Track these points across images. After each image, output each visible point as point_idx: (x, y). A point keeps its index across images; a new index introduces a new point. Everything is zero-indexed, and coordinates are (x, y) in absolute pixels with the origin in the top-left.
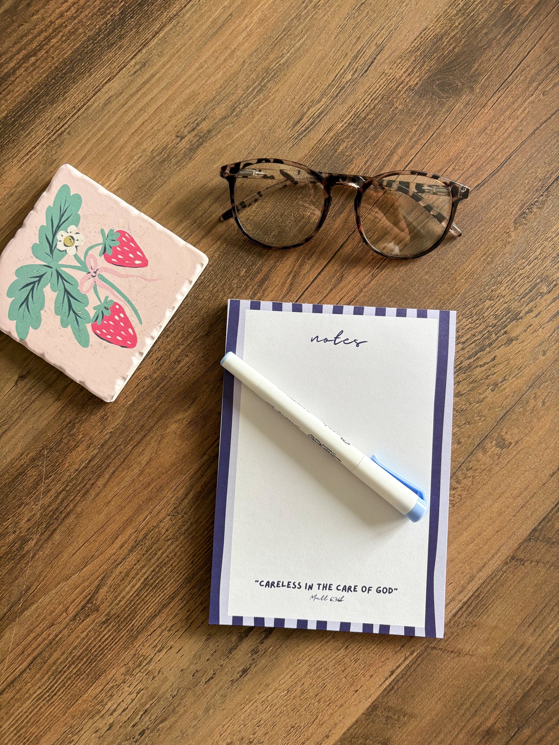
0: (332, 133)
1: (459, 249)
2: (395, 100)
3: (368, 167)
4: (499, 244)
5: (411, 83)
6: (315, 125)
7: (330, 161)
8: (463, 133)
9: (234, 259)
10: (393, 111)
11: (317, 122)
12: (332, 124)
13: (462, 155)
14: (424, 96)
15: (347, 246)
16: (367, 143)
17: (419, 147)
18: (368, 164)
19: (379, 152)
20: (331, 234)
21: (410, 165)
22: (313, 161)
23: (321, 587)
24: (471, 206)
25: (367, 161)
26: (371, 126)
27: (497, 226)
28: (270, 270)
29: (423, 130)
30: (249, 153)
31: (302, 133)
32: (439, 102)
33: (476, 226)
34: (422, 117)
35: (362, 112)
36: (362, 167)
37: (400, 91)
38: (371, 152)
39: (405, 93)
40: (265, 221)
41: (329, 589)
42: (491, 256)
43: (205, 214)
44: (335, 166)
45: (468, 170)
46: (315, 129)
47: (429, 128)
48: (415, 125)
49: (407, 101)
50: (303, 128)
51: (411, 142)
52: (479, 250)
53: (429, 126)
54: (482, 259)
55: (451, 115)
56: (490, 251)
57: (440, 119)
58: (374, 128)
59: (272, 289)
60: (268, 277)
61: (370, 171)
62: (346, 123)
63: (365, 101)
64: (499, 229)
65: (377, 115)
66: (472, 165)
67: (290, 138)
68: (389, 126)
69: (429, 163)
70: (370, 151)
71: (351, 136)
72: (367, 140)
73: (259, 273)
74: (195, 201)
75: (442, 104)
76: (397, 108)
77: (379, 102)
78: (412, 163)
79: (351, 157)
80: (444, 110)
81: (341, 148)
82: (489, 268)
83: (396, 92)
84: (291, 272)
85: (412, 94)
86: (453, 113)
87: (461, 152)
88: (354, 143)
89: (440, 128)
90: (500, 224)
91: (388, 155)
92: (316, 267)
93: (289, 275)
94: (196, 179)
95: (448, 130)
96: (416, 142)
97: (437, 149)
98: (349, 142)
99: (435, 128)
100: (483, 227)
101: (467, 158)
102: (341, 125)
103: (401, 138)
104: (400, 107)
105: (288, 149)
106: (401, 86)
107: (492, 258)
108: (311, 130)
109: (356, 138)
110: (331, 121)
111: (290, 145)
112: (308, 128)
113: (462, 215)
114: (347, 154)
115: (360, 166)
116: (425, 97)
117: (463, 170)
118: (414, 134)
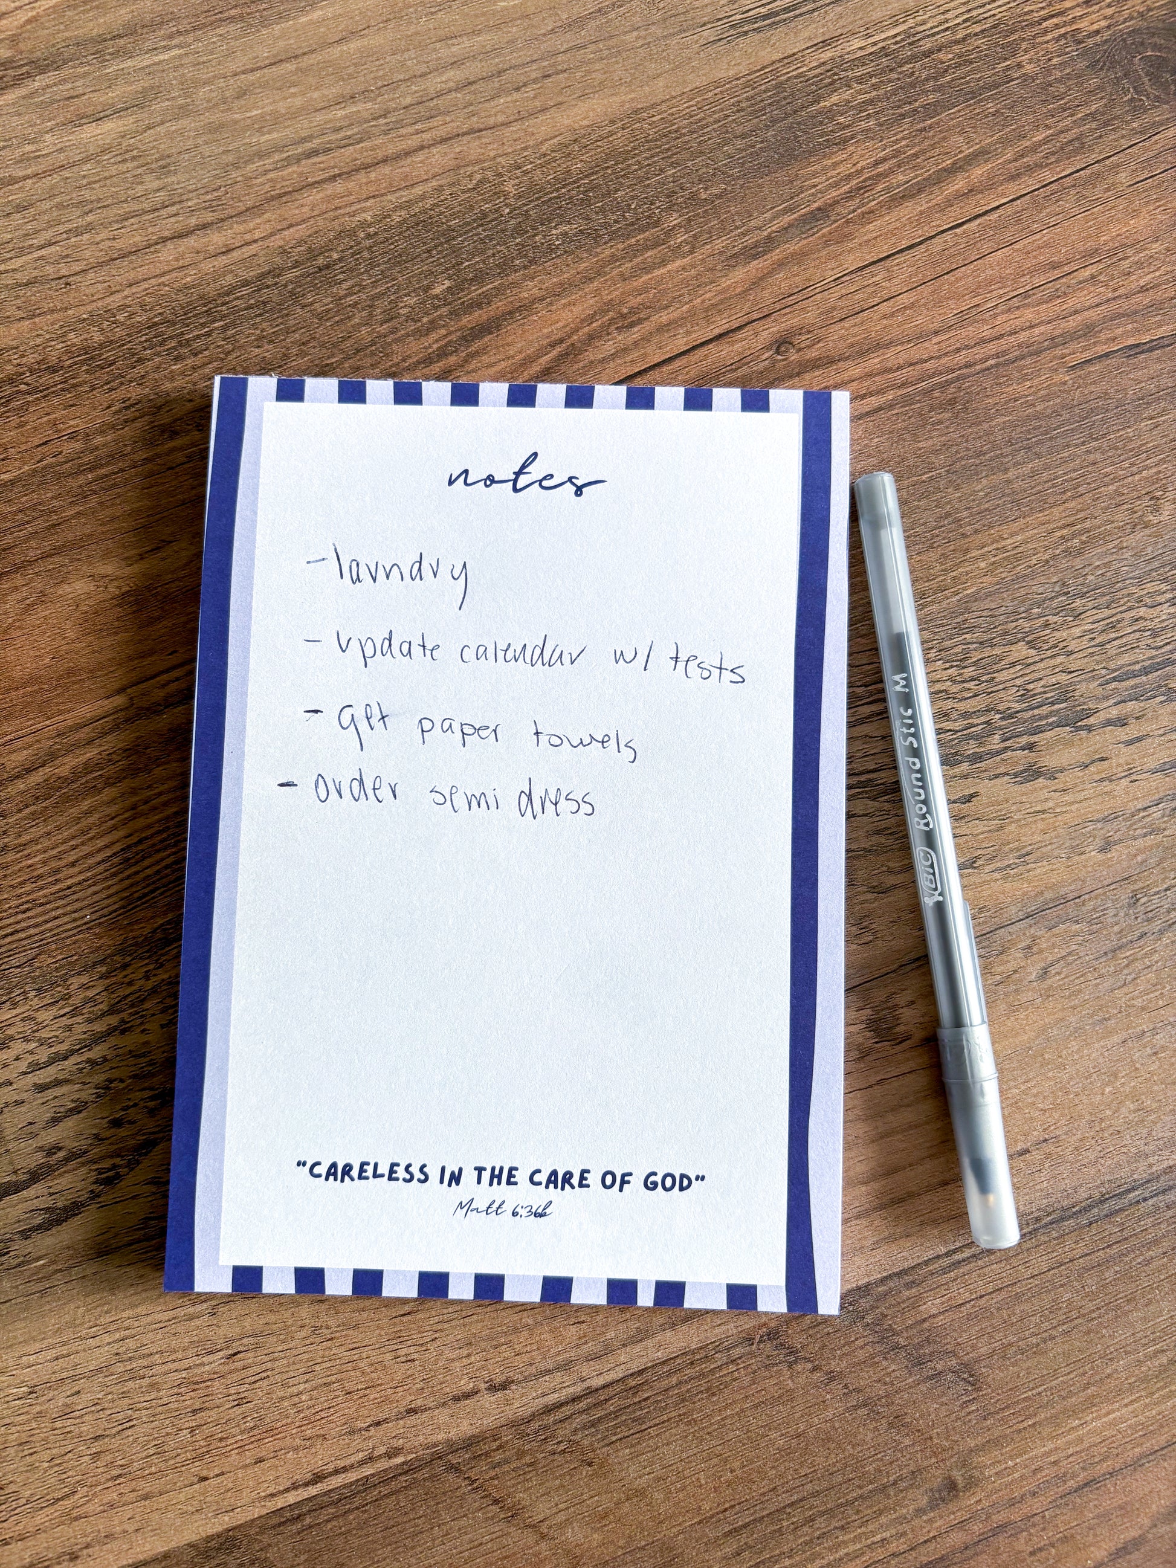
0: (829, 54)
1: (1009, 481)
2: (1024, 45)
3: (879, 175)
4: (1121, 516)
5: (1082, 24)
6: (796, 17)
7: (790, 120)
8: (1158, 200)
9: (436, 247)
10: (1008, 68)
11: (804, 9)
12: (840, 31)
13: (1130, 252)
14: (1101, 69)
15: (732, 343)
16: (903, 116)
17: (1030, 183)
18: (881, 169)
19: (924, 152)
20: (707, 296)
21: (986, 217)
22: (747, 99)
23: (486, 1176)
24: (1092, 388)
25: (884, 160)
26: (936, 79)
27: (1135, 469)
28: (510, 313)
29: (1062, 149)
30: (600, 10)
31: (756, 19)
32: (1132, 99)
33: (1083, 444)
34: (1072, 115)
35: (928, 36)
36: (863, 168)
37: (1046, 32)
38: (904, 143)
39: (1058, 39)
40: (557, 190)
41: (509, 1183)
42: (1084, 538)
43: (420, 108)
44: (796, 137)
45: (1127, 296)
46: (792, 25)
47: (1076, 152)
48: (1048, 127)
49: (1055, 61)
50: (763, 10)
51: (1018, 164)
52: (1061, 508)
53: (1080, 145)
54: (1058, 534)
55: (1147, 144)
56: (1088, 524)
57: (1115, 140)
58: (940, 89)
59: (493, 359)
60: (498, 327)
61: (879, 188)
62: (875, 44)
63: (948, 16)
64: (1137, 477)
65: (963, 61)
66: (1144, 289)
67: (720, 20)
68: (980, 101)
69: (1038, 236)
70: (903, 138)
71: (874, 80)
72: (907, 108)
73: (479, 305)
74: (409, 63)
75: (1136, 108)
76: (1020, 66)
77: (982, 31)
78: (994, 216)
79: (847, 133)
80: (1135, 125)
81: (834, 99)
82: (1064, 563)
83: (1036, 30)
84: (561, 341)
85: (1073, 51)
86: (1156, 143)
87: (1133, 245)
88: (871, 102)
89: (1107, 162)
90: (1147, 468)
91: (944, 170)
92: (629, 359)
93: (553, 345)
94: (440, 13)
95: (1123, 177)
96: (1030, 169)
97: (1076, 211)
98: (859, 92)
99: (1095, 157)
100: (1098, 456)
101: (1139, 264)
102: (863, 43)
103: (999, 141)
104: (1029, 68)
105: (702, 42)
106: (1055, 20)
107: (1083, 543)
108: (780, 22)
109: (881, 92)
110: (841, 23)
111: (709, 34)
112: (776, 14)
113: (1058, 401)
114: (842, 120)
115: (859, 165)
116: (1102, 74)
117: (1115, 290)
118: (1035, 148)
